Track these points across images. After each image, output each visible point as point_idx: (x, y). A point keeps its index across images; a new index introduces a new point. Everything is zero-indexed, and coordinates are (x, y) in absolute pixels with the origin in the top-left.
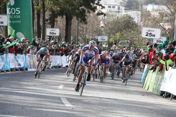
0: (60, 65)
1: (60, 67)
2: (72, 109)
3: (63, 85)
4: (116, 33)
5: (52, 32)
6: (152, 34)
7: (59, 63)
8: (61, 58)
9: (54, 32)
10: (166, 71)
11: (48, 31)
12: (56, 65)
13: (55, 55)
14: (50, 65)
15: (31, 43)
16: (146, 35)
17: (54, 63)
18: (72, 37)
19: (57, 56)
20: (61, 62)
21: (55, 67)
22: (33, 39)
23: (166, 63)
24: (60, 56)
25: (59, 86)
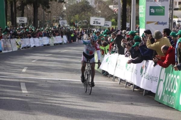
0: (29, 46)
1: (28, 47)
2: (27, 95)
3: (27, 68)
4: (76, 15)
5: (21, 20)
6: (98, 22)
7: (27, 44)
8: (29, 40)
9: (23, 20)
10: (105, 55)
11: (18, 20)
12: (25, 46)
13: (25, 38)
14: (21, 46)
15: (4, 30)
16: (94, 23)
17: (24, 45)
18: (39, 21)
19: (26, 39)
20: (30, 43)
21: (25, 48)
22: (6, 27)
23: (105, 48)
24: (28, 39)
25: (23, 69)
